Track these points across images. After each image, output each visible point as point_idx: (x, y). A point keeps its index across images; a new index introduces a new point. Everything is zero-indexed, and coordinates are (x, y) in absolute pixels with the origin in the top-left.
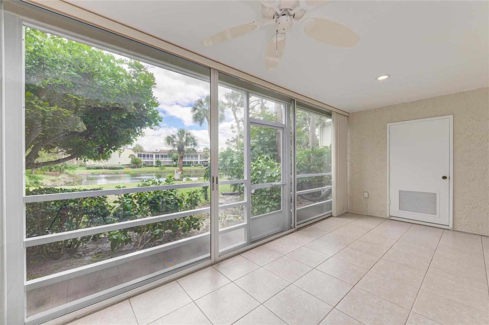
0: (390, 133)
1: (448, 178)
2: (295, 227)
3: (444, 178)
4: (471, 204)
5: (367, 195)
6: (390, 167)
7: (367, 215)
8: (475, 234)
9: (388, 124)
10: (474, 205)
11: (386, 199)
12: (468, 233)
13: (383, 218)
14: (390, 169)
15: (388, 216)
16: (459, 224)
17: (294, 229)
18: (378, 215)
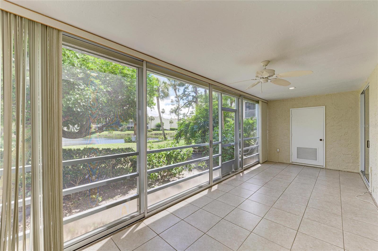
0: (292, 114)
1: (323, 140)
2: (243, 169)
3: (321, 140)
4: (334, 154)
5: (279, 150)
6: (292, 134)
7: (279, 162)
8: (336, 170)
9: (291, 109)
10: (336, 154)
11: (290, 152)
12: (333, 170)
13: (288, 164)
14: (292, 135)
15: (291, 162)
16: (328, 165)
17: (242, 170)
18: (285, 162)
